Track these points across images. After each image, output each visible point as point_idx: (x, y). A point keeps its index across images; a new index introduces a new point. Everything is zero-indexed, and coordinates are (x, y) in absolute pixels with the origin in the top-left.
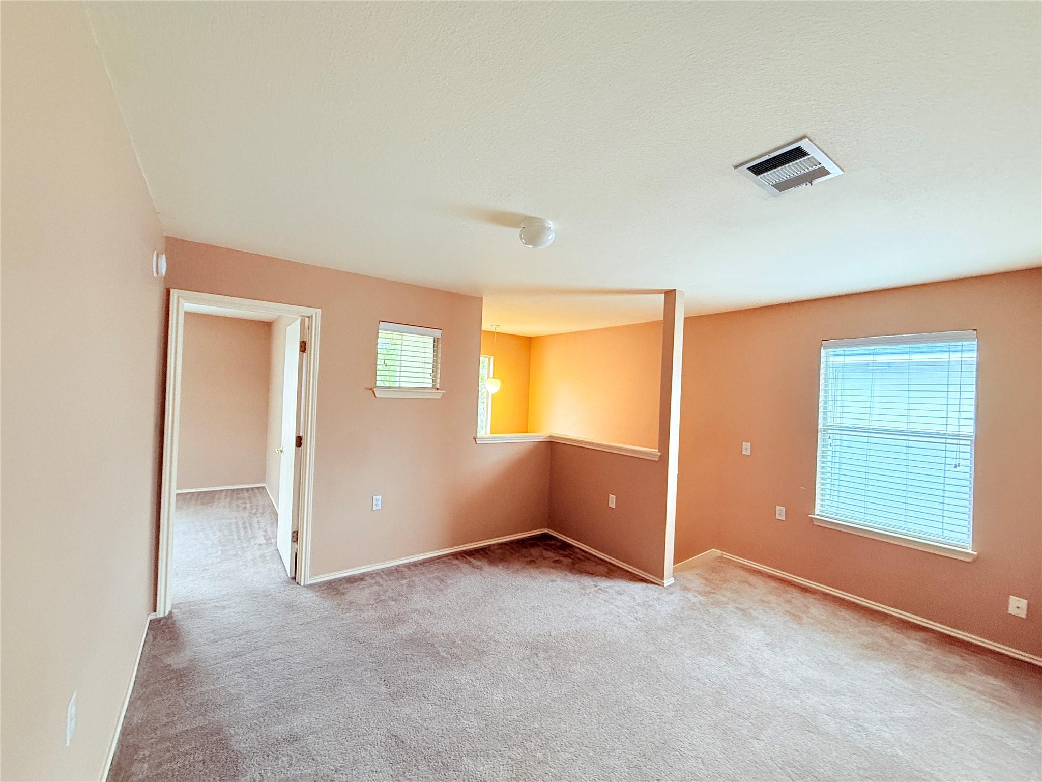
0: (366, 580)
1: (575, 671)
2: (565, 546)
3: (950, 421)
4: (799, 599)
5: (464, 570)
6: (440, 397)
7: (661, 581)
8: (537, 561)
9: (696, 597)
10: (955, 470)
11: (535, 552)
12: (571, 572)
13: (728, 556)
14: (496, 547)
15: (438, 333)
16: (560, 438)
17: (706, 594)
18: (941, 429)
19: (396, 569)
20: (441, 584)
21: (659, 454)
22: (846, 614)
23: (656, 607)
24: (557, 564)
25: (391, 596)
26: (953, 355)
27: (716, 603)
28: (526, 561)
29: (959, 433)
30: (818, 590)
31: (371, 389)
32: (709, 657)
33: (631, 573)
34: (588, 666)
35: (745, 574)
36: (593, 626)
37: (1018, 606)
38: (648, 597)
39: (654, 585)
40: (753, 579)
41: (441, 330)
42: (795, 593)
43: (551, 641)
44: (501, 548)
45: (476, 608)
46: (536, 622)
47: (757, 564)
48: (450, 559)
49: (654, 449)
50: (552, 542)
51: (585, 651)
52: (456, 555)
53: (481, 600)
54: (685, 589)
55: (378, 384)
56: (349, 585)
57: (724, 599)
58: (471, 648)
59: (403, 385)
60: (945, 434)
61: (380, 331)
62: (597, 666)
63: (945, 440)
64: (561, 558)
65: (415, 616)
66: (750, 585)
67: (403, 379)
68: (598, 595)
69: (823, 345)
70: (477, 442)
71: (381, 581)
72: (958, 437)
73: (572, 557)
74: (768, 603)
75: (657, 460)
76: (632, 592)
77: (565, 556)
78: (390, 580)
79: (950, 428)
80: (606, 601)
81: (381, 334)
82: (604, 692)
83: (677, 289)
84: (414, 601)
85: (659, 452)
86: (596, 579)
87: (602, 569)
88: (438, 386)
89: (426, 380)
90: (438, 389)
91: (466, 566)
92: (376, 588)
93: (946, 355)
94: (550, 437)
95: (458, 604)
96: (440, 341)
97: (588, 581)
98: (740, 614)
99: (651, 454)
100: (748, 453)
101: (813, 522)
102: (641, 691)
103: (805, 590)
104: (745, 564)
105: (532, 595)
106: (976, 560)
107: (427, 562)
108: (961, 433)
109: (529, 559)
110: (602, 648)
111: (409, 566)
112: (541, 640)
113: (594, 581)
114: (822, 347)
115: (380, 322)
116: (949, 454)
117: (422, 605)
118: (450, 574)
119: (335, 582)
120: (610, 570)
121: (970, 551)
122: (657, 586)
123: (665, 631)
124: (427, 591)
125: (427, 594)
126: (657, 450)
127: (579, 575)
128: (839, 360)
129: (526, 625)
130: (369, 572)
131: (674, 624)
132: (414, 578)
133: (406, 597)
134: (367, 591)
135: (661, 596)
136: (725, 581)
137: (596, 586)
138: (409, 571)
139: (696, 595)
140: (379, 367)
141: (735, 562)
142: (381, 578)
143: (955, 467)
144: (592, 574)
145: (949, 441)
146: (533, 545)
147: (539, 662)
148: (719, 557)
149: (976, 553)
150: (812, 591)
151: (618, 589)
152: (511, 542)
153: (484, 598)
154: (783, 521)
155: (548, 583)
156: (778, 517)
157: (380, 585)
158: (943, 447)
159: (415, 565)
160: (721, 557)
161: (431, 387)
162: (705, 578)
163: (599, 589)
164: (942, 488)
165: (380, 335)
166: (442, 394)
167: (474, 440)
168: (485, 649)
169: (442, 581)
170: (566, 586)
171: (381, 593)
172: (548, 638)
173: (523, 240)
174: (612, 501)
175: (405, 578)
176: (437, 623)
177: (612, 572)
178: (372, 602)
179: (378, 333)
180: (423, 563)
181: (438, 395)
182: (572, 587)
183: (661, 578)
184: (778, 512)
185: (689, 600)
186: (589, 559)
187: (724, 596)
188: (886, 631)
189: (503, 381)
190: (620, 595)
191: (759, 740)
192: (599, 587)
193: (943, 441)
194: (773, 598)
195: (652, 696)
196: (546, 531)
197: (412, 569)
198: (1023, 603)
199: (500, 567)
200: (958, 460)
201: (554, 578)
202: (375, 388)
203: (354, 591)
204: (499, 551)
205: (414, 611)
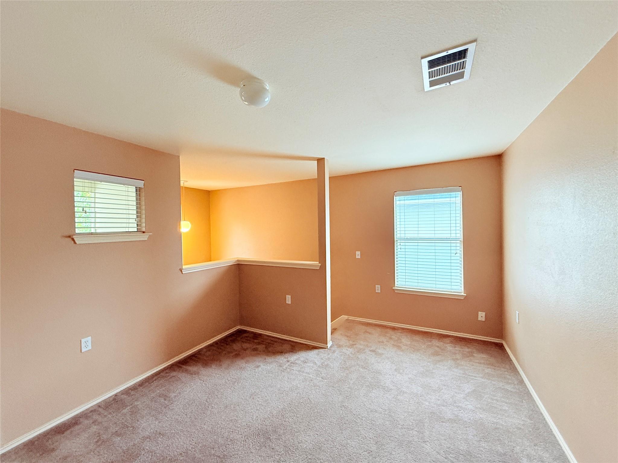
0: (80, 423)
1: (302, 441)
2: (256, 336)
3: (452, 232)
4: (395, 335)
5: (184, 379)
6: (146, 239)
7: (326, 345)
8: (241, 353)
9: (348, 350)
10: (455, 255)
11: (237, 346)
12: (267, 355)
13: (351, 318)
14: (205, 350)
15: (141, 184)
16: (244, 261)
17: (352, 346)
18: (448, 236)
19: (114, 399)
20: (165, 400)
21: (320, 265)
22: (417, 338)
23: (330, 365)
24: (256, 352)
25: (114, 431)
26: (452, 199)
27: (360, 351)
28: (232, 356)
29: (456, 237)
30: (399, 327)
31: (69, 237)
32: (374, 391)
33: (306, 344)
34: (309, 432)
35: (364, 327)
36: (299, 395)
37: (482, 316)
38: (322, 359)
39: (322, 349)
40: (369, 329)
41: (143, 180)
42: (391, 332)
43: (275, 421)
44: (209, 351)
45: (204, 413)
46: (258, 408)
47: (367, 319)
48: (167, 373)
49: (317, 261)
50: (245, 335)
51: (302, 419)
52: (172, 367)
53: (207, 403)
54: (339, 346)
55: (77, 231)
56: (58, 437)
57: (362, 347)
58: (212, 457)
59: (99, 231)
60: (449, 238)
61: (75, 180)
62: (315, 429)
63: (450, 241)
64: (257, 346)
65: (147, 445)
66: (369, 333)
67: (98, 225)
68: (292, 368)
69: (395, 195)
70: (183, 273)
71: (100, 419)
72: (456, 239)
73: (264, 343)
74: (383, 342)
75: (318, 268)
76: (312, 359)
77: (259, 344)
78: (110, 413)
79: (452, 235)
80: (299, 371)
81: (77, 182)
82: (329, 451)
83: (325, 158)
84: (141, 429)
85: (319, 263)
86: (287, 355)
87: (286, 347)
88: (144, 229)
89: (131, 225)
90: (144, 232)
91: (184, 374)
92: (94, 428)
93: (449, 199)
94: (238, 261)
95: (186, 415)
96: (143, 190)
97: (282, 359)
98: (373, 354)
99: (314, 265)
100: (359, 257)
101: (394, 291)
102: (350, 437)
103: (394, 329)
104: (361, 321)
105: (247, 384)
106: (466, 297)
107: (146, 382)
108: (457, 237)
109: (234, 354)
110: (312, 411)
111: (127, 392)
112: (267, 423)
113: (285, 358)
114: (394, 196)
115: (75, 170)
116: (452, 248)
117: (151, 429)
118: (172, 388)
119: (39, 438)
120: (292, 346)
121: (463, 294)
122: (324, 349)
123: (342, 381)
124: (154, 413)
125: (153, 416)
126: (318, 262)
127: (274, 356)
128: (402, 202)
129: (251, 414)
130: (83, 412)
131: (345, 375)
132: (136, 403)
133: (132, 427)
134: (85, 435)
135: (329, 356)
136: (357, 334)
137: (288, 361)
138: (129, 396)
139: (347, 348)
140: (77, 215)
141: (356, 320)
142: (99, 414)
143: (455, 254)
144: (282, 352)
145: (452, 242)
146: (233, 341)
147: (273, 445)
148: (347, 319)
149: (466, 295)
150: (397, 328)
151: (302, 359)
152: (216, 343)
153: (208, 400)
154: (379, 293)
155: (255, 370)
156: (377, 291)
157: (100, 423)
158: (449, 245)
159: (134, 388)
160: (347, 320)
161: (136, 231)
162: (346, 336)
163: (291, 363)
164: (450, 265)
165: (75, 183)
166: (148, 235)
167: (180, 271)
168: (225, 453)
169: (165, 397)
170: (269, 367)
171: (102, 432)
172: (272, 419)
173: (243, 98)
174: (289, 299)
175: (127, 406)
176: (172, 444)
177: (295, 347)
178: (91, 447)
179: (73, 181)
180: (142, 384)
181: (145, 237)
182: (273, 367)
183: (323, 343)
184: (377, 289)
185: (346, 354)
186: (276, 342)
187: (361, 344)
188: (436, 342)
189: (192, 223)
190: (306, 364)
191: (426, 442)
192: (291, 361)
193: (450, 242)
194: (382, 339)
195: (358, 438)
196: (240, 328)
197: (132, 393)
198: (483, 314)
199: (213, 366)
200: (456, 250)
201: (258, 364)
202: (75, 235)
203: (67, 442)
204: (209, 353)
205: (145, 438)
